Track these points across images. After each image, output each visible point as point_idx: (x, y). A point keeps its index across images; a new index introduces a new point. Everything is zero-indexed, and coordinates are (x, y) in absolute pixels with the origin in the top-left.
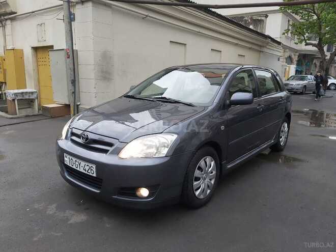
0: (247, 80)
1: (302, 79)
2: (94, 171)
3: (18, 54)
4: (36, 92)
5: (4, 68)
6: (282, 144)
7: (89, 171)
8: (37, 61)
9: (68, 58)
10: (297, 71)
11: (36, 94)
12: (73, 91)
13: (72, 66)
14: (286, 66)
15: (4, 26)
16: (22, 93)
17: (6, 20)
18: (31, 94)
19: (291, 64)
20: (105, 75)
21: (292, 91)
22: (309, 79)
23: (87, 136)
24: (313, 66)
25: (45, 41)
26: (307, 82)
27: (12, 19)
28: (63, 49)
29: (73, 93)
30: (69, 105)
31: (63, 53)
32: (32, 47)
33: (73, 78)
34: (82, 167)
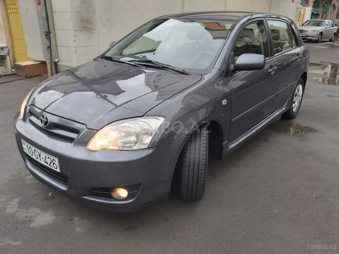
0: (256, 31)
1: (318, 24)
2: (58, 166)
4: (6, 47)
6: (294, 110)
7: (52, 165)
8: (6, 9)
9: (39, 4)
10: (313, 14)
11: (7, 49)
12: (49, 45)
13: (44, 15)
14: (301, 8)
19: (307, 6)
20: (86, 25)
21: (306, 39)
22: (326, 25)
23: (46, 118)
24: (331, 8)
26: (324, 28)
29: (48, 48)
30: (45, 62)
33: (47, 30)
34: (43, 159)
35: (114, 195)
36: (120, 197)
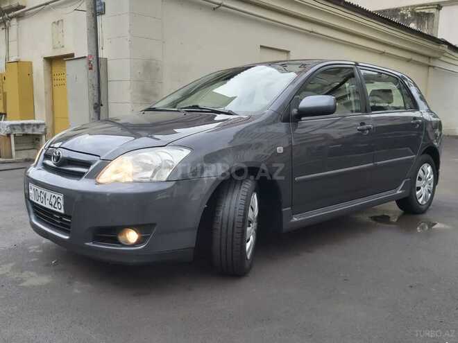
2: (62, 204)
3: (24, 68)
4: (44, 124)
5: (4, 91)
6: (420, 200)
7: (56, 205)
8: (52, 80)
9: (91, 69)
11: (44, 127)
13: (95, 82)
15: (7, 28)
16: (23, 125)
17: (11, 18)
18: (35, 128)
25: (63, 47)
27: (18, 17)
28: (85, 57)
31: (84, 62)
32: (45, 58)
33: (96, 101)
34: (48, 201)
35: (121, 238)
36: (127, 241)
